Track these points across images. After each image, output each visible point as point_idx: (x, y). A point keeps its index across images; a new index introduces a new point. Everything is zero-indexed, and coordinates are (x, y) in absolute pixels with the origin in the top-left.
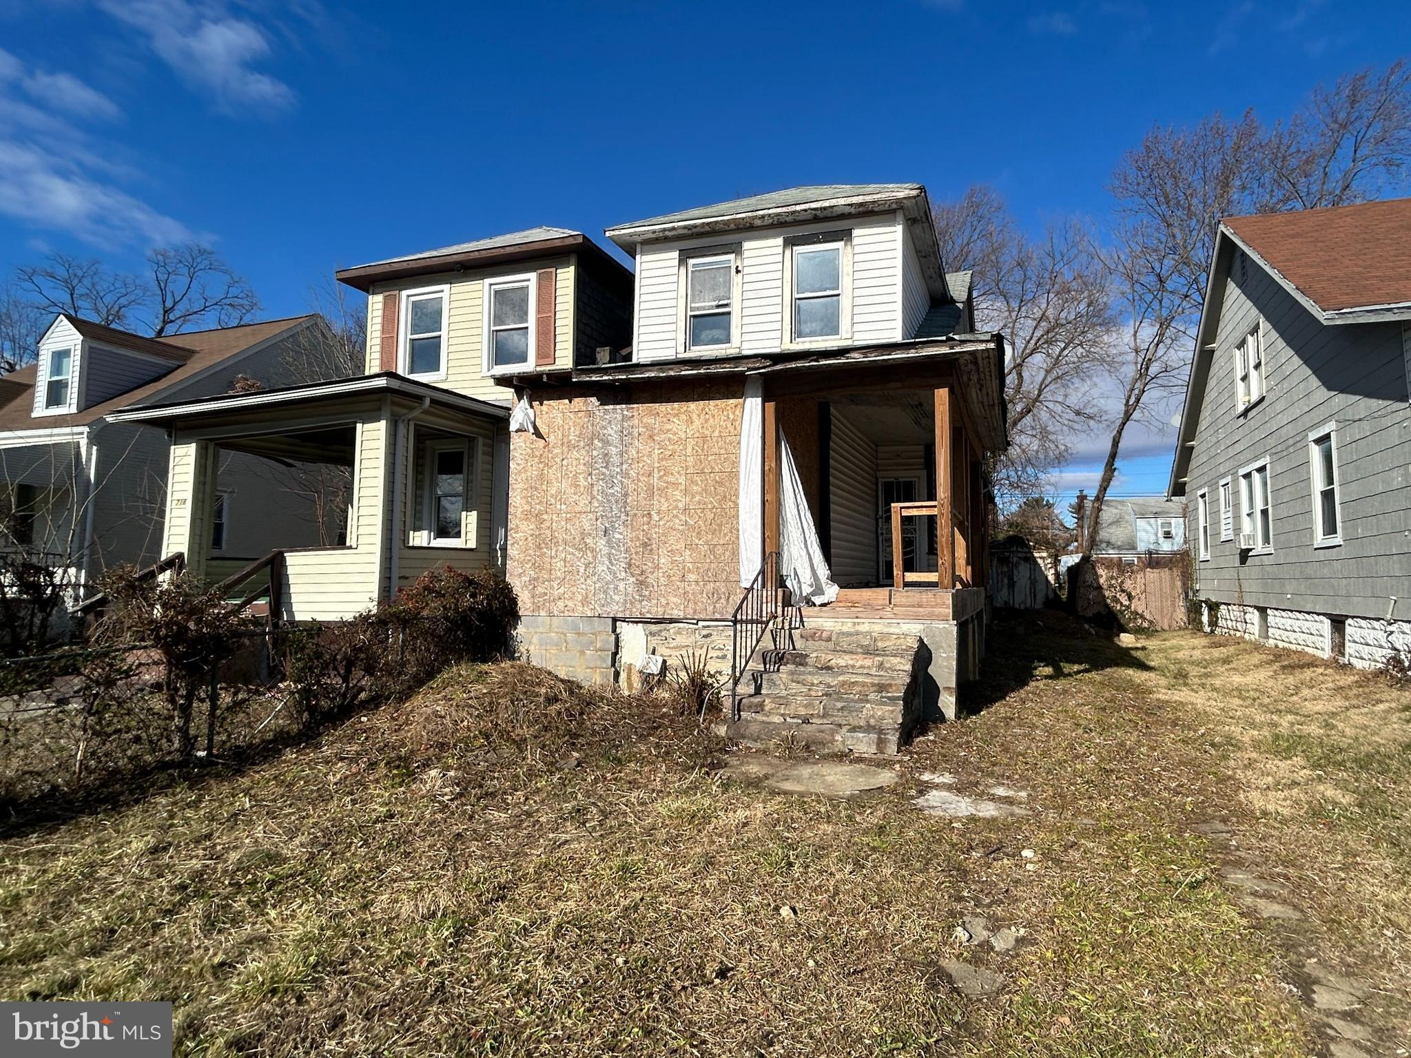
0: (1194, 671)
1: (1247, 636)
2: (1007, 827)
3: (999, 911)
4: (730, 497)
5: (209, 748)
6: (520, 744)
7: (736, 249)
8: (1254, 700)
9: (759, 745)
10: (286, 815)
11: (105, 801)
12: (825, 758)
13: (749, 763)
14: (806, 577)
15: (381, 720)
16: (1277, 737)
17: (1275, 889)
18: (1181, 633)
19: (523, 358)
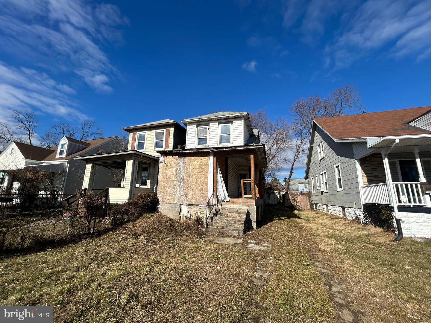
0: (311, 219)
1: (324, 211)
2: (267, 252)
3: (264, 269)
4: (206, 178)
5: (93, 231)
6: (160, 231)
7: (208, 125)
8: (324, 226)
9: (212, 233)
10: (111, 245)
11: (73, 241)
12: (226, 236)
13: (210, 237)
14: (223, 195)
15: (130, 225)
16: (329, 234)
17: (325, 267)
18: (309, 211)
19: (162, 147)
